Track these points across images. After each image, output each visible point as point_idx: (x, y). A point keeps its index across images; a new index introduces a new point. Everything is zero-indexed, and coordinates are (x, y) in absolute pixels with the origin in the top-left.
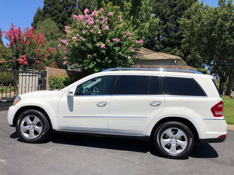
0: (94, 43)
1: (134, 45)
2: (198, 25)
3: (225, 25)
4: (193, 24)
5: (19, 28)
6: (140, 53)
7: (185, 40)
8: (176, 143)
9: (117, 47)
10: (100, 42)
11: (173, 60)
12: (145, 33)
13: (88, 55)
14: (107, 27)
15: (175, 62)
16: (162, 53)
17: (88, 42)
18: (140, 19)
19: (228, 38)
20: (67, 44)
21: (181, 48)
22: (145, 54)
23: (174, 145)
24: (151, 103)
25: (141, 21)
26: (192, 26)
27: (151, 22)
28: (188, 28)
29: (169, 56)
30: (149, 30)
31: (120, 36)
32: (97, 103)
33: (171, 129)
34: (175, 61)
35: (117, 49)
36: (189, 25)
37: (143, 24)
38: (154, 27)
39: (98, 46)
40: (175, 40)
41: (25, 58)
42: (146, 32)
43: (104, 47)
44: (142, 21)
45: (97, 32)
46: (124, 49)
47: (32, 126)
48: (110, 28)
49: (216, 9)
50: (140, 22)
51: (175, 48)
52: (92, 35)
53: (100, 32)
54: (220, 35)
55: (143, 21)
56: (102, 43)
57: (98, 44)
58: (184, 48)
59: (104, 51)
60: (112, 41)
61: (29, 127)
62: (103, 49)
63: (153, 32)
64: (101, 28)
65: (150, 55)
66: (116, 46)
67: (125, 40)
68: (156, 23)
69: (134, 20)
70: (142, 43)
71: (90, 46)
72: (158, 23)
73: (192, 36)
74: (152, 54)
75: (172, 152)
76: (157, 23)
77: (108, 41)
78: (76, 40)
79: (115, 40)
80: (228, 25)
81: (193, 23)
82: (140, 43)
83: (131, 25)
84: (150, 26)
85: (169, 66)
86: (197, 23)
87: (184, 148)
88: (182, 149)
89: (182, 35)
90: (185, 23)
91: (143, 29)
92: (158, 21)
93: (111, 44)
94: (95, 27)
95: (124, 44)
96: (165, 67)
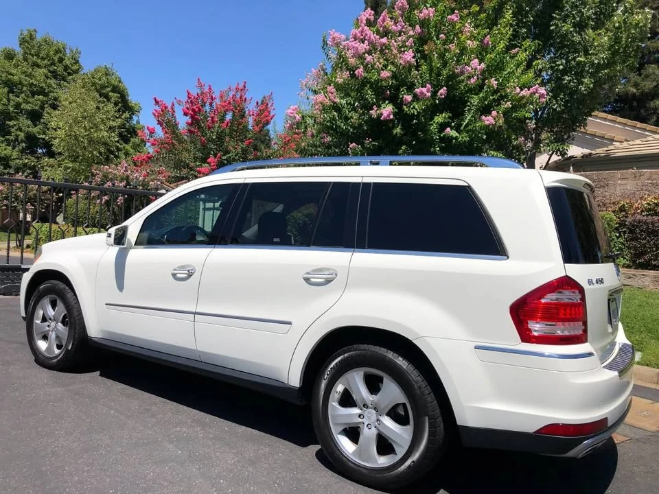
0: (368, 107)
1: (509, 103)
5: (210, 89)
6: (607, 139)
8: (378, 430)
9: (444, 114)
10: (386, 102)
12: (592, 64)
13: (351, 146)
14: (409, 56)
18: (574, 18)
23: (369, 434)
24: (308, 273)
25: (574, 25)
27: (617, 25)
30: (615, 53)
32: (175, 270)
33: (363, 373)
35: (439, 119)
38: (631, 42)
39: (375, 116)
41: (212, 164)
42: (596, 62)
43: (389, 116)
44: (581, 26)
45: (379, 73)
46: (468, 118)
47: (53, 324)
50: (572, 29)
53: (385, 74)
55: (587, 24)
56: (389, 105)
57: (376, 110)
59: (399, 131)
61: (48, 326)
68: (637, 25)
69: (552, 25)
70: (543, 96)
71: (355, 116)
72: (645, 25)
74: (647, 136)
75: (360, 460)
76: (641, 25)
77: (407, 98)
78: (323, 105)
82: (536, 96)
84: (617, 40)
87: (400, 453)
88: (396, 454)
91: (586, 53)
92: (647, 19)
93: (418, 107)
94: (369, 58)
95: (471, 103)
96: (647, 175)
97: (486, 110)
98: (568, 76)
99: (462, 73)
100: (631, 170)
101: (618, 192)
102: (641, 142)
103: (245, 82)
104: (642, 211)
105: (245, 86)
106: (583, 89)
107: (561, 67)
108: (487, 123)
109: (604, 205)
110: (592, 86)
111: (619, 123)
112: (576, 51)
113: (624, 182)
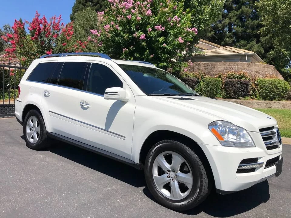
0: (132, 33)
1: (185, 34)
2: (283, 7)
4: (275, 6)
5: (44, 17)
6: (200, 48)
7: (264, 29)
9: (162, 37)
10: (140, 31)
11: (244, 56)
12: (204, 19)
13: (124, 49)
14: (149, 12)
15: (247, 59)
16: (229, 47)
17: (124, 32)
20: (99, 35)
21: (261, 41)
22: (207, 49)
26: (274, 9)
27: (213, 4)
28: (269, 11)
29: (238, 51)
30: (211, 15)
31: (165, 23)
34: (247, 57)
35: (161, 39)
36: (270, 7)
37: (203, 7)
38: (217, 12)
39: (136, 37)
40: (253, 31)
43: (144, 38)
45: (136, 18)
46: (171, 39)
48: (152, 12)
50: (197, 4)
51: (251, 41)
52: (129, 22)
53: (139, 18)
55: (203, 3)
56: (141, 32)
57: (136, 34)
58: (265, 40)
59: (144, 43)
60: (154, 29)
62: (143, 40)
63: (216, 18)
64: (141, 13)
65: (213, 50)
66: (160, 35)
67: (172, 28)
68: (219, 5)
70: (196, 32)
71: (126, 36)
72: (222, 6)
73: (275, 22)
74: (215, 48)
76: (221, 5)
77: (150, 30)
78: (109, 30)
79: (158, 28)
81: (275, 4)
82: (194, 32)
83: (182, 8)
84: (212, 10)
85: (234, 63)
86: (281, 3)
89: (260, 23)
90: (264, 4)
91: (202, 15)
92: (223, 3)
93: (153, 34)
94: (133, 11)
95: (171, 33)
96: (228, 64)
97: (176, 37)
98: (196, 23)
99: (170, 21)
100: (222, 62)
101: (218, 70)
102: (214, 51)
103: (61, 16)
104: (227, 77)
105: (60, 18)
106: (201, 29)
107: (193, 20)
108: (180, 42)
109: (213, 75)
110: (204, 28)
111: (204, 42)
112: (199, 13)
113: (220, 66)
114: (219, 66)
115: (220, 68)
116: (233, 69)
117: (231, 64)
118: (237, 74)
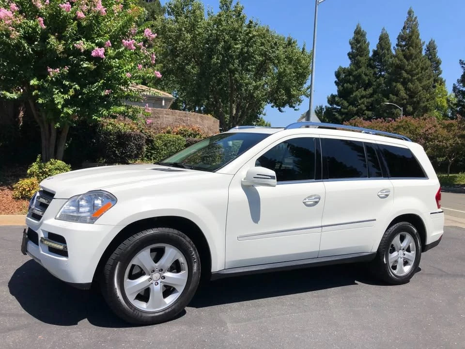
3: (234, 48)
10: (83, 39)
11: (160, 99)
15: (163, 104)
19: (237, 72)
39: (82, 50)
43: (102, 55)
47: (157, 275)
49: (220, 15)
53: (82, 15)
54: (225, 64)
61: (149, 280)
77: (108, 43)
80: (238, 48)
81: (180, 30)
96: (178, 114)
101: (165, 122)
104: (177, 134)
113: (167, 116)
114: (165, 116)
115: (167, 119)
116: (184, 123)
117: (181, 115)
118: (190, 131)
